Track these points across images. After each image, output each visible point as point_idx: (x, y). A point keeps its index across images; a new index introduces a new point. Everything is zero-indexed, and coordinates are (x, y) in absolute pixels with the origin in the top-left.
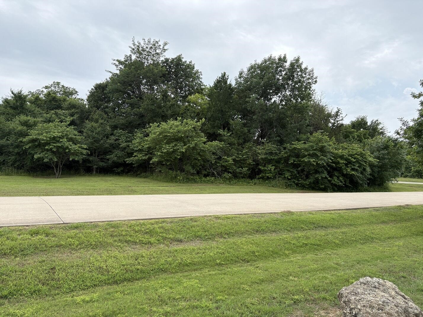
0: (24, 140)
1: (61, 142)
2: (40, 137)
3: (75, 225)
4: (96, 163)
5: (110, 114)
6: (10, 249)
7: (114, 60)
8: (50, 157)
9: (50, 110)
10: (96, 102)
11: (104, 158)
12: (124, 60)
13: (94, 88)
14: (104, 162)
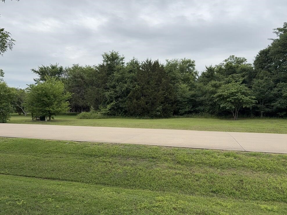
0: (215, 96)
1: (237, 95)
2: (224, 93)
3: (253, 153)
4: (263, 109)
5: (272, 72)
6: (214, 163)
7: (275, 29)
8: (230, 106)
9: (229, 75)
10: (260, 64)
11: (269, 105)
12: (284, 27)
13: (258, 54)
14: (269, 108)
